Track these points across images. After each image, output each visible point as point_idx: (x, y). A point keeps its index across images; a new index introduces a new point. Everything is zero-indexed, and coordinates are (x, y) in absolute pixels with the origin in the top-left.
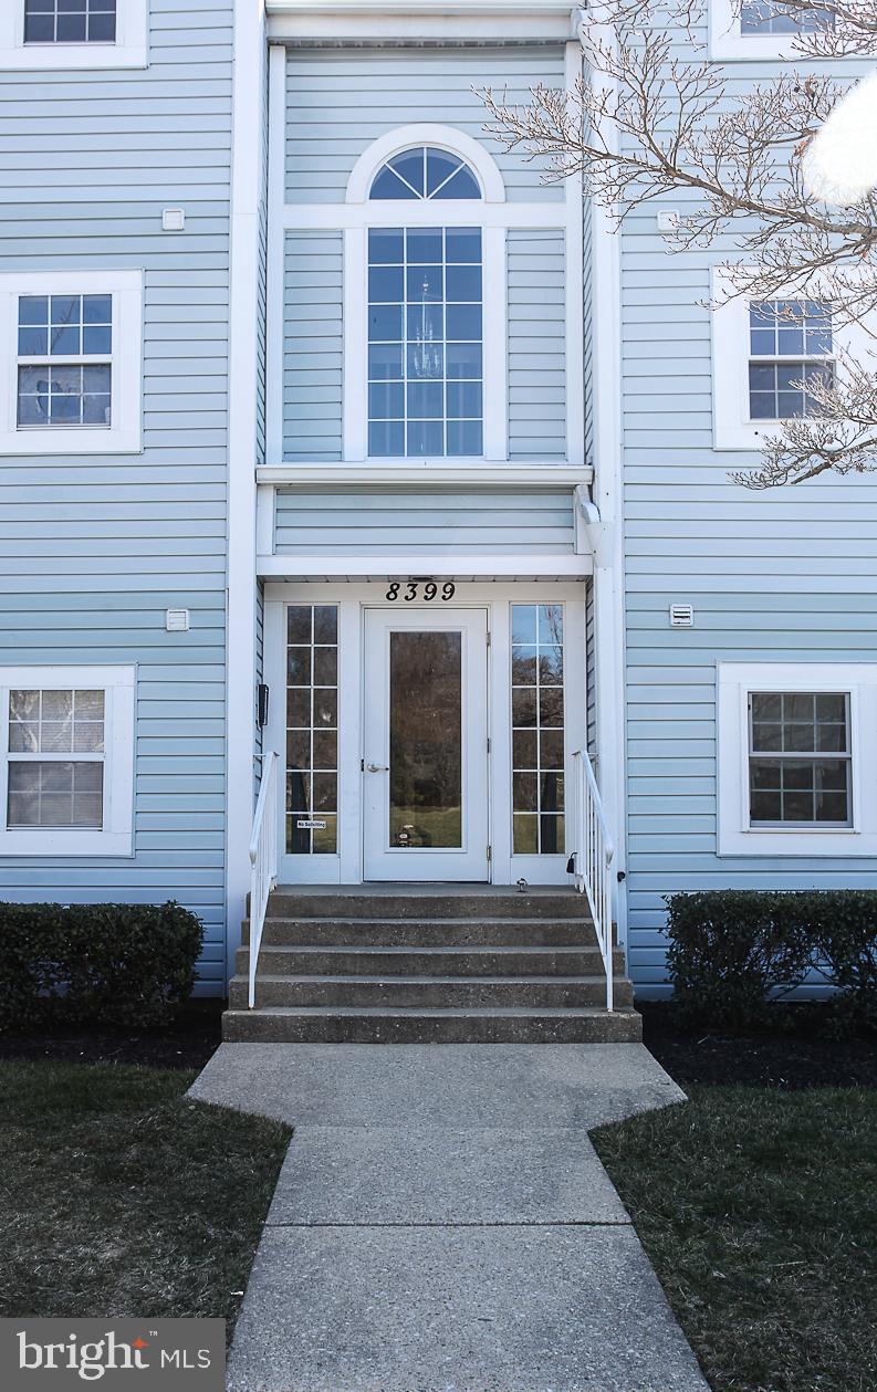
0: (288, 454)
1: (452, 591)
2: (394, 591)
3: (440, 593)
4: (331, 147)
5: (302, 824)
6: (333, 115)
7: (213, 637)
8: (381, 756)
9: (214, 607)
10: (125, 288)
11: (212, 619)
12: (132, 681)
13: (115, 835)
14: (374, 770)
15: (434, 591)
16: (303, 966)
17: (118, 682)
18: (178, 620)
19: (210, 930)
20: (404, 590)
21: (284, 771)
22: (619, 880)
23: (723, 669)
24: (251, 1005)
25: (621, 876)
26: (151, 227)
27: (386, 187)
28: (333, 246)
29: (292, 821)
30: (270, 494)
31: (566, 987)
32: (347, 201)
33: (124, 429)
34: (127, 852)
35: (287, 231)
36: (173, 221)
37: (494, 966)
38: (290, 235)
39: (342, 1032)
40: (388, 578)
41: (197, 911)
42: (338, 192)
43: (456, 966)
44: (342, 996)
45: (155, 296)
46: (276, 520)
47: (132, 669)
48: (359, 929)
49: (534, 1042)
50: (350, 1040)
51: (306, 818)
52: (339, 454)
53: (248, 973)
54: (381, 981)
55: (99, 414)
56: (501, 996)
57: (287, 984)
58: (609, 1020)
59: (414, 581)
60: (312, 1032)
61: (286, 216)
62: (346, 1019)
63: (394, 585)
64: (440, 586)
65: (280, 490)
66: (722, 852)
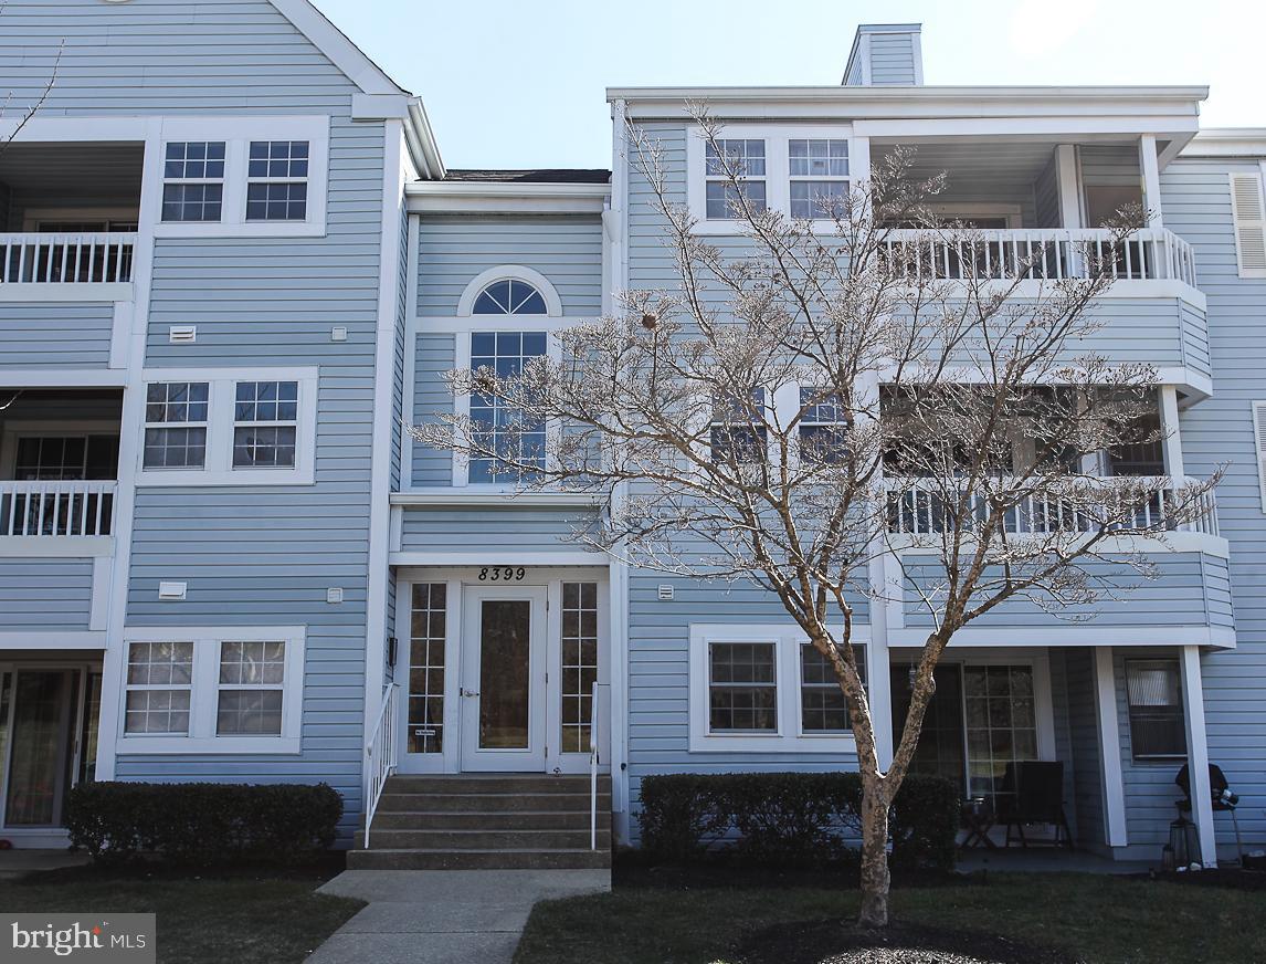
0: (416, 482)
1: (523, 574)
2: (484, 574)
3: (515, 575)
4: (449, 279)
5: (419, 733)
6: (450, 259)
7: (357, 606)
8: (475, 685)
9: (359, 587)
10: (306, 378)
11: (357, 594)
12: (303, 636)
13: (288, 740)
14: (469, 695)
15: (511, 574)
16: (404, 823)
17: (293, 638)
18: (335, 595)
19: (348, 804)
20: (491, 573)
21: (407, 695)
22: (623, 769)
23: (693, 627)
24: (366, 846)
25: (623, 766)
26: (325, 338)
27: (483, 306)
28: (449, 345)
29: (412, 731)
30: (399, 512)
31: (567, 835)
32: (458, 314)
33: (303, 471)
34: (297, 751)
35: (418, 334)
36: (339, 334)
37: (527, 823)
38: (419, 337)
39: (423, 863)
40: (480, 566)
41: (340, 790)
42: (452, 310)
43: (503, 822)
44: (425, 841)
45: (326, 383)
46: (403, 527)
47: (304, 627)
48: (444, 800)
49: (542, 868)
50: (427, 867)
51: (423, 728)
52: (449, 483)
53: (365, 828)
54: (451, 832)
55: (287, 459)
56: (527, 841)
57: (391, 834)
58: (591, 854)
59: (497, 568)
60: (403, 863)
61: (415, 325)
62: (425, 854)
63: (484, 569)
64: (515, 570)
65: (406, 508)
66: (692, 750)
